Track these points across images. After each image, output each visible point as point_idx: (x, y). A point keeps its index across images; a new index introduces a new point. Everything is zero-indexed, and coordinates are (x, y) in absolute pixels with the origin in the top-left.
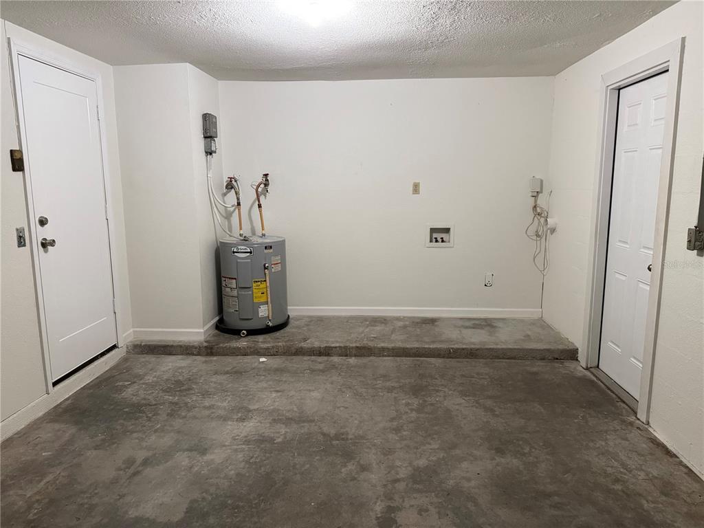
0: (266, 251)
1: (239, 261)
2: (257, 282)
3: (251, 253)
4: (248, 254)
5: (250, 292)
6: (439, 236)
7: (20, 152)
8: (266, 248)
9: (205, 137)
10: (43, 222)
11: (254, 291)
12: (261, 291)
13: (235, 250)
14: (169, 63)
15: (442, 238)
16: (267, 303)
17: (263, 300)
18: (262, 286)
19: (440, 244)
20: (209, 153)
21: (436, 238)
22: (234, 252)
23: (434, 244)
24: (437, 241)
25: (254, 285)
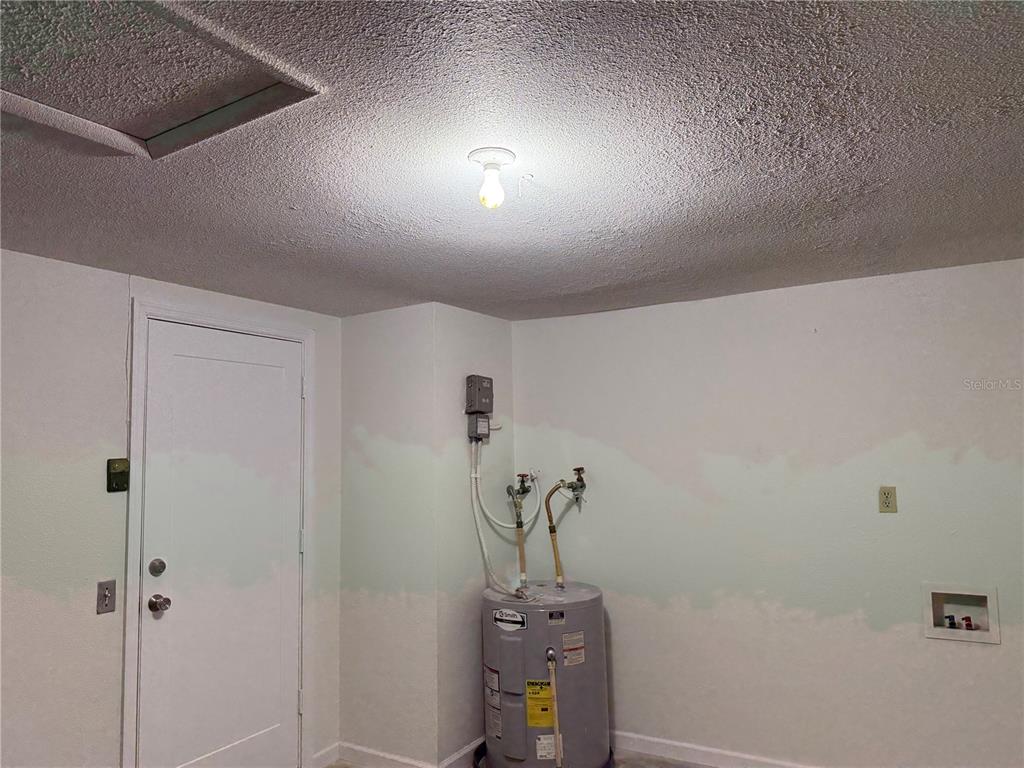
0: (554, 622)
1: (502, 637)
2: (533, 684)
3: (522, 623)
4: (518, 626)
5: (521, 705)
6: (959, 613)
7: (126, 462)
8: (551, 616)
9: (469, 413)
10: (157, 569)
11: (529, 702)
12: (542, 704)
13: (498, 616)
14: (407, 305)
15: (968, 619)
16: (551, 731)
17: (544, 723)
18: (543, 694)
19: (963, 633)
20: (476, 438)
21: (951, 618)
22: (496, 620)
23: (945, 632)
24: (953, 625)
25: (529, 690)
